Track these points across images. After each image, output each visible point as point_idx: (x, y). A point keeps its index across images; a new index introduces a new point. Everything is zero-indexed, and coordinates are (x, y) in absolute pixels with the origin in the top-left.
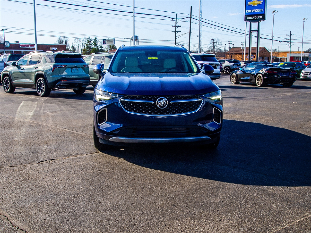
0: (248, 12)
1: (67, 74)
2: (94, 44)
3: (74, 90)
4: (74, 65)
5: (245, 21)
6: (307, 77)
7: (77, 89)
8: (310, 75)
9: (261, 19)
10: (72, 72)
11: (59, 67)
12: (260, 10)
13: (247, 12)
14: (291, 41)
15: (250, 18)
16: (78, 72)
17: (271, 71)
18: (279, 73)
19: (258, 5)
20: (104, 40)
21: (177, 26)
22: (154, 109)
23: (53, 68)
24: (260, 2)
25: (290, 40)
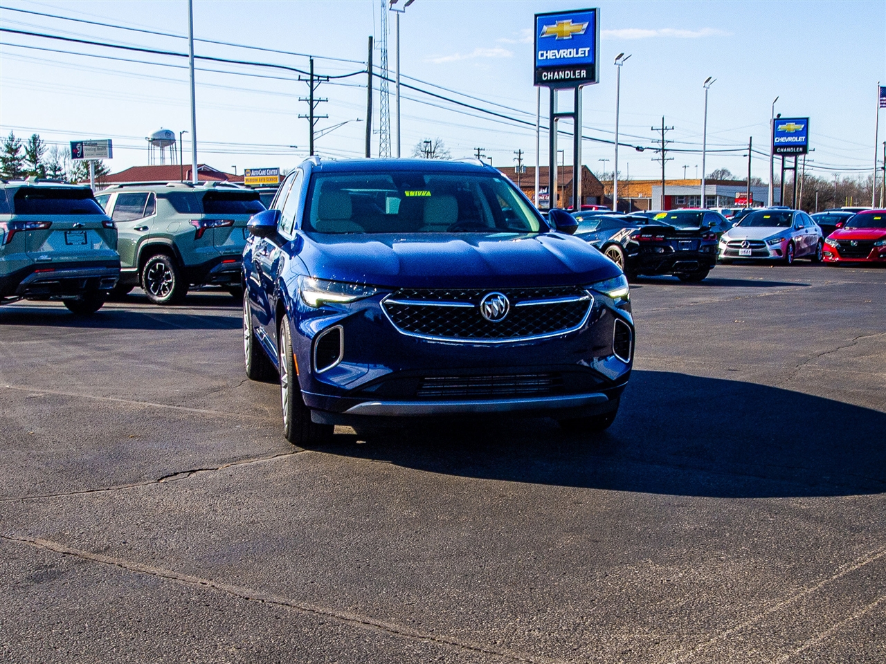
0: (545, 58)
1: (52, 250)
2: (28, 157)
3: (67, 302)
4: (75, 221)
5: (536, 84)
6: (737, 253)
7: (76, 297)
8: (745, 247)
9: (583, 78)
10: (67, 244)
11: (28, 227)
12: (580, 52)
13: (540, 58)
14: (665, 148)
15: (552, 75)
16: (86, 243)
17: (647, 236)
18: (671, 242)
19: (573, 36)
20: (74, 145)
21: (314, 99)
22: (473, 323)
23: (10, 233)
24: (580, 27)
25: (661, 144)
